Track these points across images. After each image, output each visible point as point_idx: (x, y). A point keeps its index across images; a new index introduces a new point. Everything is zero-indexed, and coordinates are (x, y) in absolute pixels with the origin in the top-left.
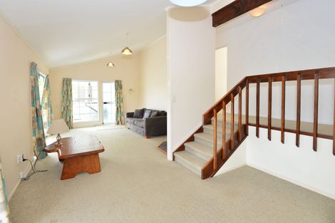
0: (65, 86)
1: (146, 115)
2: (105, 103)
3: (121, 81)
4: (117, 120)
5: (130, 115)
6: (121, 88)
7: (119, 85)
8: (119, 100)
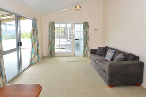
0: (51, 27)
1: (109, 55)
2: (76, 40)
3: (88, 23)
4: (84, 52)
5: (93, 52)
6: (88, 28)
7: (86, 26)
8: (86, 37)
